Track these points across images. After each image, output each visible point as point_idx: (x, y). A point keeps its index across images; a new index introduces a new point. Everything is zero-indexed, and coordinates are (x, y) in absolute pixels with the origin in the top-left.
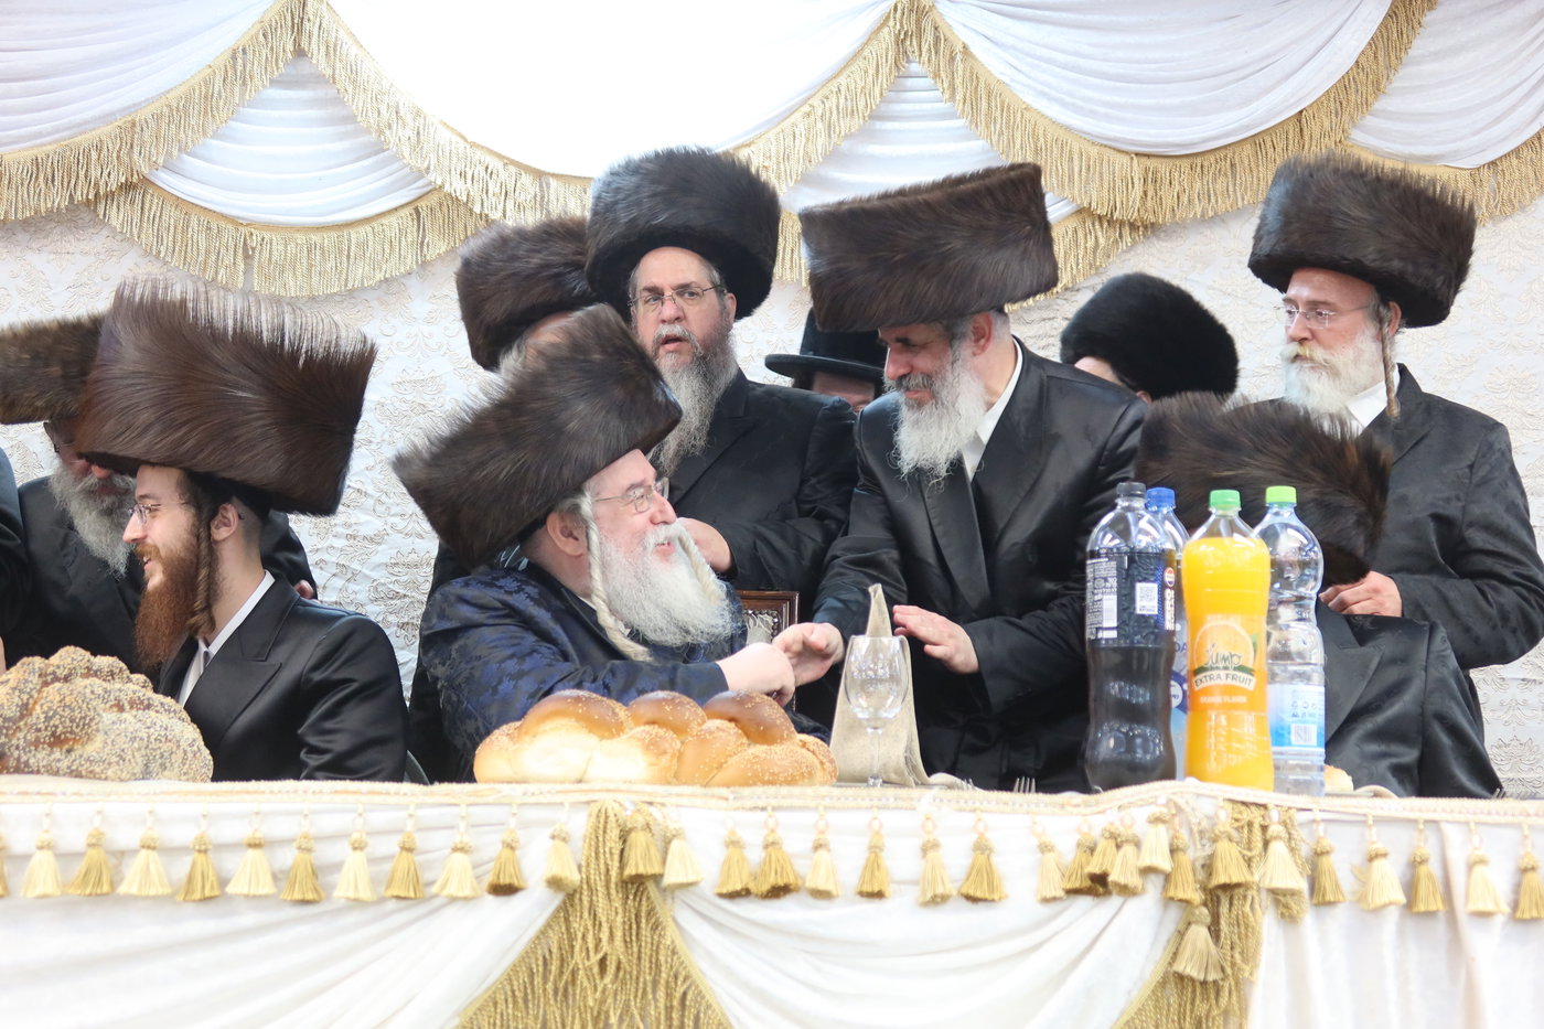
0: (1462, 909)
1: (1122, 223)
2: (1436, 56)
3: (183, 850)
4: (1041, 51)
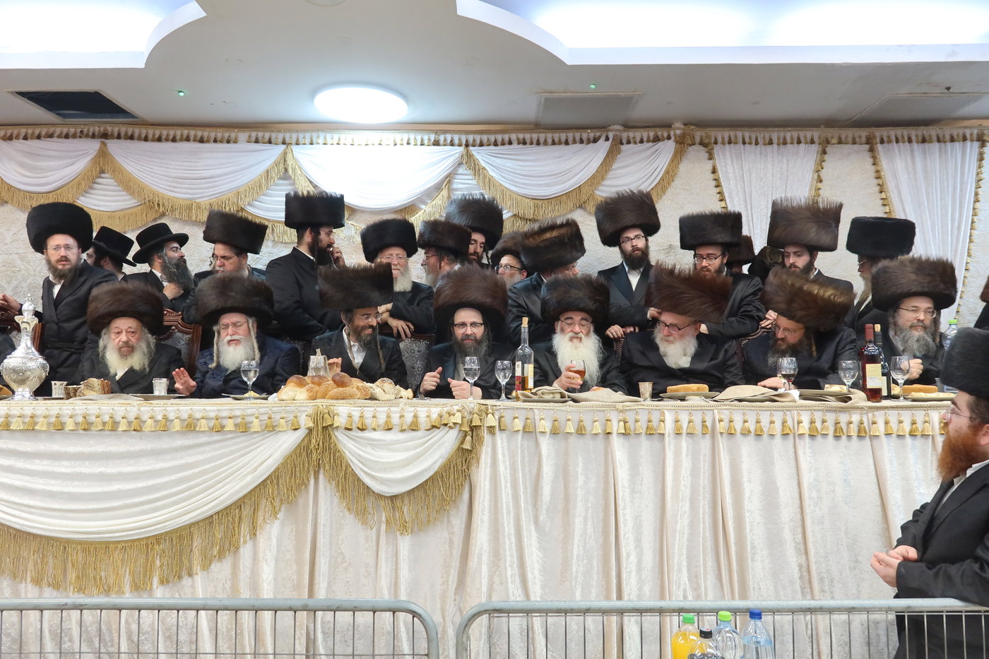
0: (538, 430)
1: (527, 219)
2: (620, 168)
3: (212, 418)
4: (503, 168)
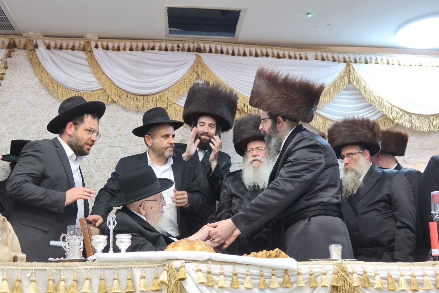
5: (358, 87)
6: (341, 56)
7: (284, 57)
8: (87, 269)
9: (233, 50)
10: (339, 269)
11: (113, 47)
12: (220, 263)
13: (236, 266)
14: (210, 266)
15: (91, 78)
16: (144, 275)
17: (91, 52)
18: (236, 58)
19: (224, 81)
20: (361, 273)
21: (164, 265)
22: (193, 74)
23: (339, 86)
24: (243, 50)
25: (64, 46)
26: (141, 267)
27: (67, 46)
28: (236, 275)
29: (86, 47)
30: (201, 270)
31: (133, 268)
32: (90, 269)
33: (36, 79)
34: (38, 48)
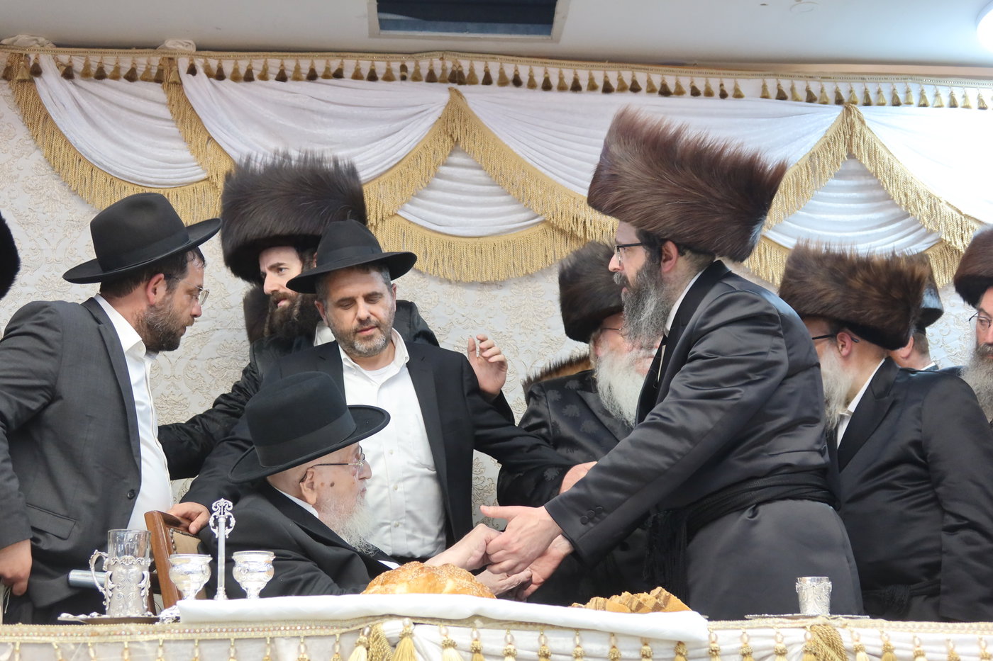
5: (872, 169)
6: (829, 88)
7: (680, 92)
8: (157, 641)
9: (546, 76)
10: (820, 642)
11: (236, 71)
12: (505, 626)
13: (546, 634)
14: (478, 633)
15: (180, 152)
16: (306, 656)
17: (178, 84)
18: (553, 97)
19: (522, 155)
20: (879, 651)
21: (360, 631)
22: (441, 140)
23: (824, 167)
24: (572, 76)
25: (109, 70)
26: (298, 637)
27: (117, 69)
28: (546, 656)
29: (165, 71)
30: (455, 643)
31: (276, 639)
32: (164, 641)
33: (37, 157)
34: (43, 75)
